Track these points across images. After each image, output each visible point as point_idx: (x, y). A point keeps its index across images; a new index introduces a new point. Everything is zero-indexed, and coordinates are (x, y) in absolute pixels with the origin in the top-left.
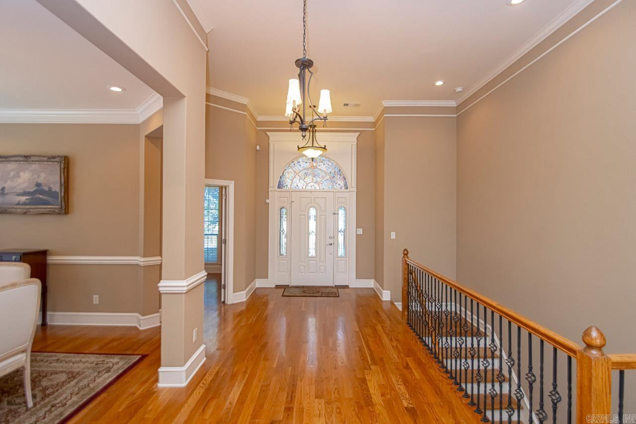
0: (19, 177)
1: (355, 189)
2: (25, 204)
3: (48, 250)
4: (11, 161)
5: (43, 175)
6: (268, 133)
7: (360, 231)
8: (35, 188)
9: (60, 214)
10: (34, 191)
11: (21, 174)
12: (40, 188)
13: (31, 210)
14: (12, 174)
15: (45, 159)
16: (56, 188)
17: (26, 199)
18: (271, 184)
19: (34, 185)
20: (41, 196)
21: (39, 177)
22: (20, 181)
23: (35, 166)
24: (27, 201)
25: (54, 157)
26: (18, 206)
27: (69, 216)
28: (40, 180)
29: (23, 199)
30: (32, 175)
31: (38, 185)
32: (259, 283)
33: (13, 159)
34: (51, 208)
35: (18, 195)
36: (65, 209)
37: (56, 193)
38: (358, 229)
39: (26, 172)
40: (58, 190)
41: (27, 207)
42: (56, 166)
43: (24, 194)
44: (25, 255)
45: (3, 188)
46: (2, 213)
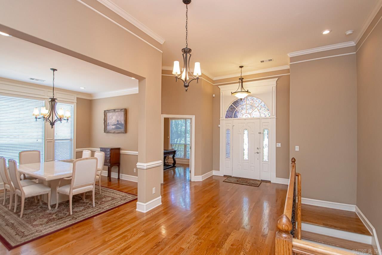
0: (113, 118)
1: (275, 117)
2: (114, 129)
3: (120, 148)
6: (219, 87)
7: (279, 145)
8: (117, 122)
9: (124, 133)
10: (117, 124)
11: (113, 117)
13: (116, 132)
14: (111, 117)
15: (119, 110)
16: (123, 122)
18: (221, 116)
21: (118, 118)
22: (113, 120)
23: (117, 114)
25: (122, 110)
27: (127, 133)
28: (118, 119)
29: (114, 127)
31: (118, 121)
32: (215, 173)
33: (111, 111)
34: (121, 131)
35: (112, 125)
36: (126, 131)
37: (123, 124)
38: (277, 144)
39: (115, 116)
40: (123, 123)
41: (115, 130)
42: (122, 113)
43: (114, 125)
44: (112, 149)
45: (108, 123)
46: (107, 133)
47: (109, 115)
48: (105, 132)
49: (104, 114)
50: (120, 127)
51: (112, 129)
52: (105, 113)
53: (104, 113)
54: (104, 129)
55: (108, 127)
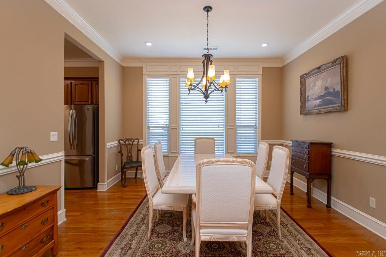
0: (316, 85)
2: (319, 106)
3: (332, 143)
4: (311, 75)
5: (329, 80)
8: (325, 92)
9: (340, 111)
10: (324, 94)
11: (317, 83)
12: (328, 91)
13: (322, 110)
14: (312, 84)
15: (330, 65)
16: (338, 88)
17: (320, 102)
19: (324, 90)
20: (328, 98)
21: (327, 82)
22: (316, 88)
23: (324, 74)
24: (320, 104)
25: (336, 61)
26: (315, 108)
28: (328, 85)
29: (318, 102)
30: (323, 81)
31: (327, 88)
33: (312, 73)
34: (334, 107)
35: (315, 100)
36: (344, 107)
37: (338, 92)
39: (319, 80)
40: (340, 90)
41: (320, 108)
42: (338, 69)
43: (319, 98)
44: (312, 145)
45: (308, 96)
46: (306, 114)
47: (309, 81)
48: (302, 113)
49: (301, 83)
50: (331, 100)
51: (315, 106)
52: (303, 79)
53: (301, 81)
54: (301, 108)
55: (307, 104)
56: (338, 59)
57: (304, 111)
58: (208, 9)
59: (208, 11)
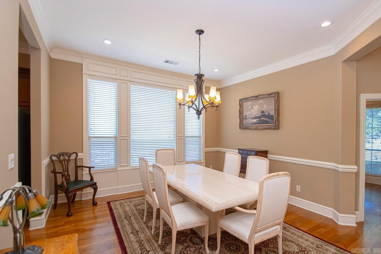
2: (256, 124)
3: (268, 151)
4: (249, 100)
5: (265, 106)
8: (261, 114)
9: (273, 129)
10: (260, 116)
11: (254, 107)
12: (264, 114)
13: (259, 127)
14: (249, 107)
15: (266, 96)
17: (257, 121)
19: (260, 112)
20: (264, 119)
21: (263, 107)
22: (253, 111)
23: (261, 101)
24: (257, 122)
25: (271, 94)
26: (252, 125)
27: (280, 130)
28: (264, 109)
29: (255, 121)
30: (259, 107)
31: (263, 112)
33: (250, 99)
34: (269, 126)
35: (252, 119)
36: (278, 127)
37: (272, 116)
39: (256, 105)
40: (273, 114)
41: (257, 125)
42: (272, 100)
43: (255, 118)
44: (259, 152)
45: (246, 116)
46: (245, 129)
47: (246, 105)
48: (240, 128)
49: (240, 105)
50: (267, 121)
51: (253, 124)
52: (242, 102)
53: (240, 103)
54: (240, 123)
55: (245, 121)
56: (273, 93)
57: (242, 126)
58: (200, 32)
59: (200, 34)
